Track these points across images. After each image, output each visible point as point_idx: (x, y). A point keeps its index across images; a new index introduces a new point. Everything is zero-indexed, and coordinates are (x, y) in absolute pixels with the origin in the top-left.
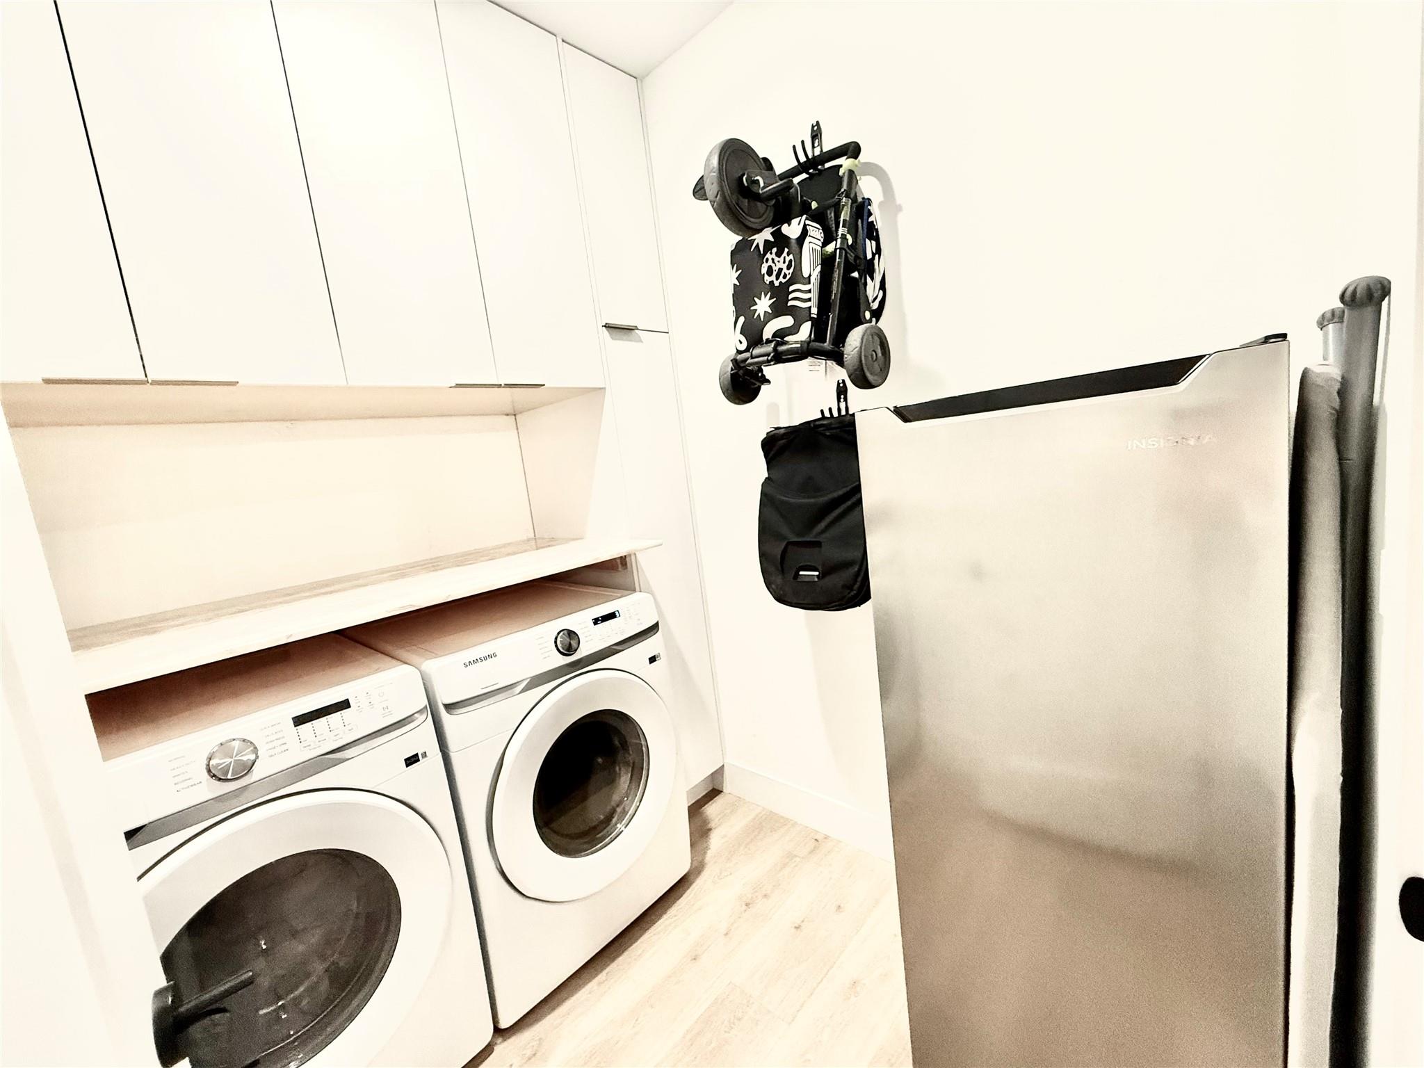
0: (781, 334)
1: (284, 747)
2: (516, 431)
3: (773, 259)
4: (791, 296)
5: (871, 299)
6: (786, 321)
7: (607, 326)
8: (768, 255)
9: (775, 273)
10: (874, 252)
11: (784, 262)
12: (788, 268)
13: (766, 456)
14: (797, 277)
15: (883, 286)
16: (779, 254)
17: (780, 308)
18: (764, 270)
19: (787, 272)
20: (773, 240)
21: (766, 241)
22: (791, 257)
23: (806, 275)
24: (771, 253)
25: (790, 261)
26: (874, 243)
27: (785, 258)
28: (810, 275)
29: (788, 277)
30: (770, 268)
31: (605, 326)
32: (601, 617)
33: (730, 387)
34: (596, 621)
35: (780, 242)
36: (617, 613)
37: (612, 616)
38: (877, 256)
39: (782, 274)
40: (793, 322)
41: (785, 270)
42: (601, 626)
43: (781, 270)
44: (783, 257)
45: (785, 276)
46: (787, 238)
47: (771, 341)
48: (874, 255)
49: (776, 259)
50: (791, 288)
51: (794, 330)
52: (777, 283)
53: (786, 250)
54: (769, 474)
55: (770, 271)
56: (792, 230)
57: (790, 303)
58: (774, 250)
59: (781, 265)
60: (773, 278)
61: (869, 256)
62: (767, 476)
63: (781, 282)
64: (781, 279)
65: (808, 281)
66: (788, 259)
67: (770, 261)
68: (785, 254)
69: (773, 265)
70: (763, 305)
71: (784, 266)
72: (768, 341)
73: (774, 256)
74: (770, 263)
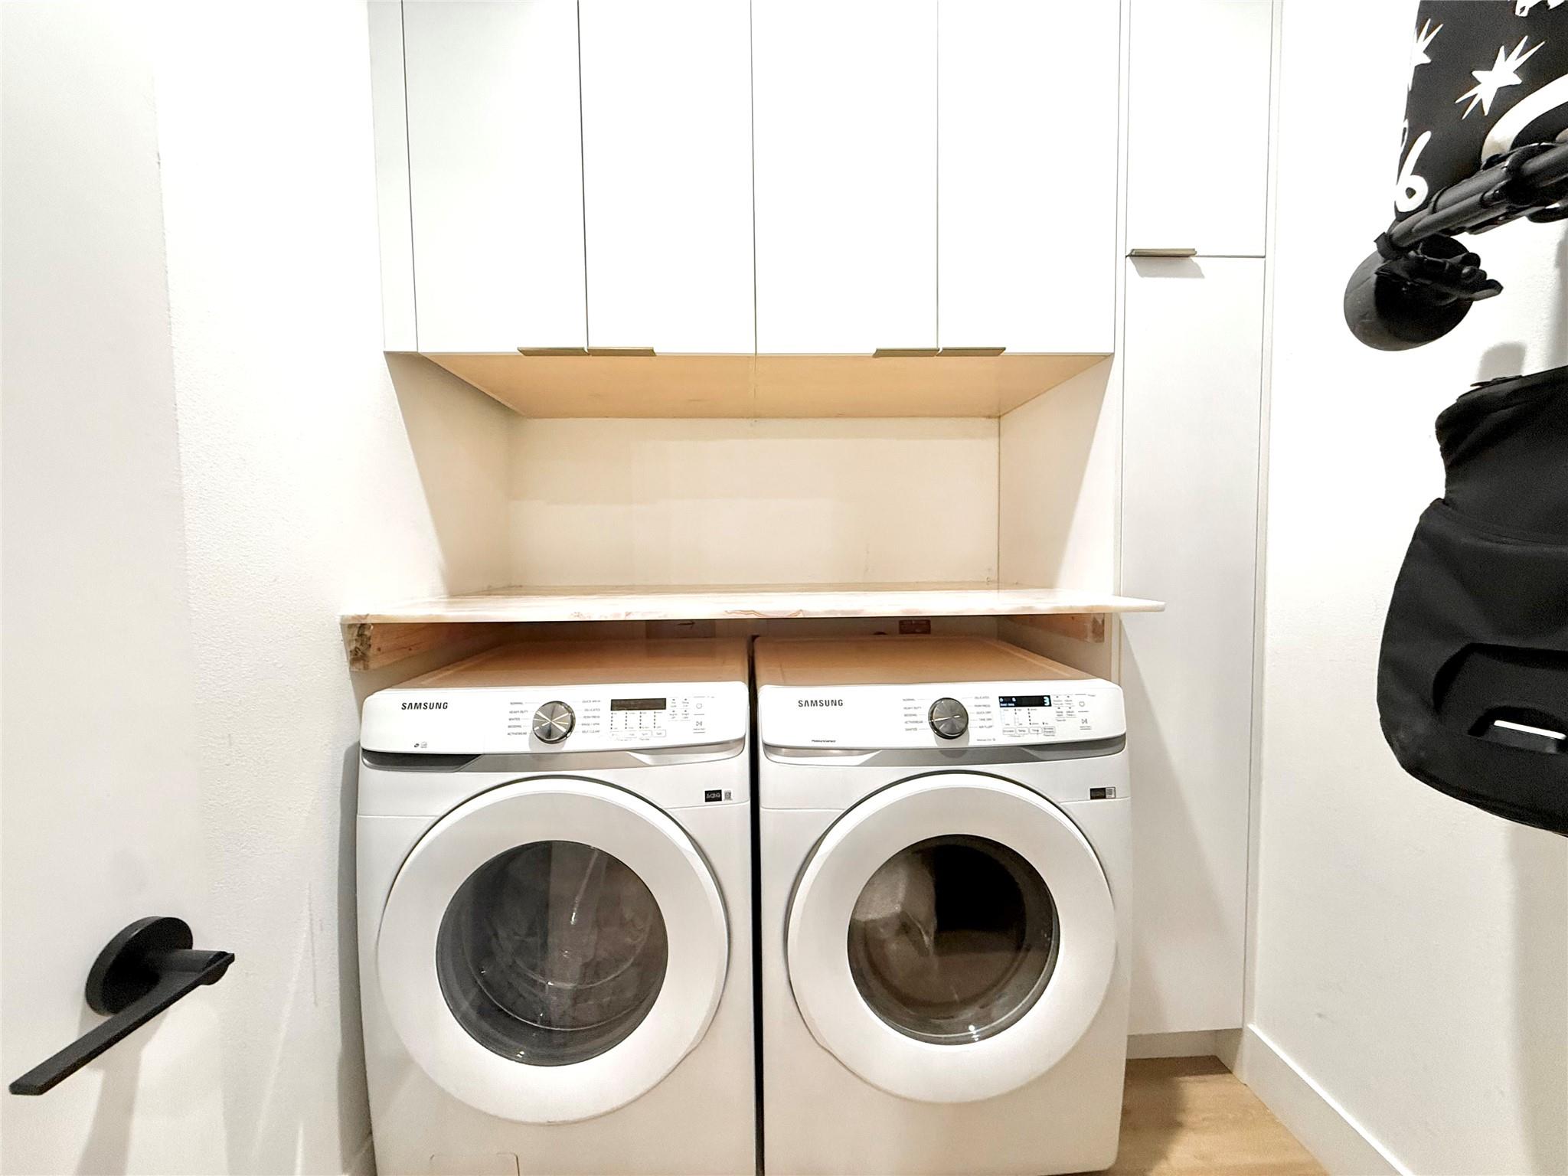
1: (596, 728)
2: (997, 440)
7: (1137, 255)
13: (1446, 452)
31: (1131, 256)
32: (1015, 697)
33: (1372, 307)
34: (1005, 702)
36: (1047, 700)
37: (1038, 701)
42: (1011, 710)
47: (1506, 158)
54: (1447, 492)
62: (1443, 496)
70: (1498, 74)
72: (1496, 161)
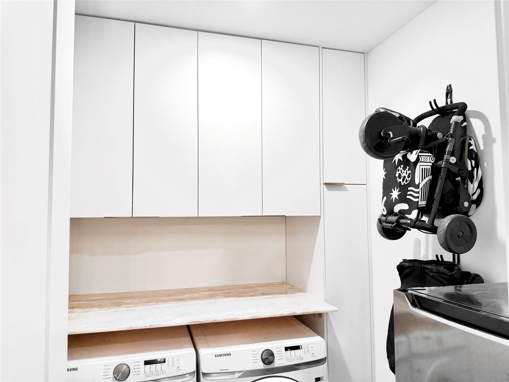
0: (402, 212)
1: (139, 373)
3: (401, 171)
4: (409, 193)
5: (471, 194)
6: (405, 207)
8: (399, 168)
9: (402, 178)
10: (474, 165)
11: (406, 174)
12: (408, 177)
14: (412, 183)
15: (481, 186)
16: (404, 169)
17: (402, 199)
18: (397, 175)
19: (408, 179)
20: (402, 160)
21: (399, 160)
22: (410, 171)
23: (417, 183)
24: (401, 167)
25: (409, 174)
26: (473, 162)
27: (407, 171)
28: (419, 184)
29: (408, 182)
30: (400, 174)
31: (325, 184)
32: (290, 347)
33: (382, 231)
34: (286, 349)
35: (405, 162)
36: (300, 347)
37: (298, 348)
38: (476, 169)
39: (405, 180)
40: (408, 208)
41: (407, 178)
42: (289, 352)
43: (405, 177)
44: (406, 170)
45: (406, 181)
46: (409, 160)
47: (397, 215)
48: (473, 168)
49: (403, 171)
50: (409, 189)
51: (409, 212)
52: (403, 184)
53: (408, 167)
55: (400, 176)
56: (412, 157)
57: (408, 197)
58: (402, 166)
59: (404, 174)
60: (401, 180)
61: (470, 169)
63: (404, 183)
64: (405, 182)
65: (417, 187)
66: (408, 172)
67: (400, 171)
68: (407, 169)
69: (401, 174)
70: (395, 194)
71: (407, 176)
72: (396, 215)
73: (402, 169)
74: (400, 172)
